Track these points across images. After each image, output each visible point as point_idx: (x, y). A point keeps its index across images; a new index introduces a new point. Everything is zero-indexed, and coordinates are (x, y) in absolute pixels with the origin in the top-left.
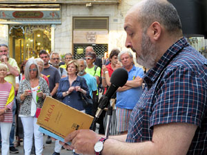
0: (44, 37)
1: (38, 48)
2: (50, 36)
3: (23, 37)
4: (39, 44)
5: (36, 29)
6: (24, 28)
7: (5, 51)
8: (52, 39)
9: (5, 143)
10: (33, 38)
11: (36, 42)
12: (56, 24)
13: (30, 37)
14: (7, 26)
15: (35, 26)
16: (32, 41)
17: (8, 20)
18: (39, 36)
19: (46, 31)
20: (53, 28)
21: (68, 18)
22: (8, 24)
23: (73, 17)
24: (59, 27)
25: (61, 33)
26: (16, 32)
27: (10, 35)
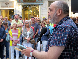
0: (36, 10)
1: (34, 15)
2: (39, 9)
3: (28, 10)
4: (34, 13)
5: (33, 7)
6: (28, 6)
7: (17, 17)
8: (39, 11)
9: (17, 54)
10: (32, 10)
11: (33, 12)
12: (41, 5)
13: (31, 10)
14: (21, 6)
15: (32, 5)
16: (31, 11)
17: (22, 3)
18: (34, 9)
19: (37, 7)
20: (40, 6)
21: (46, 2)
22: (22, 5)
23: (48, 1)
24: (42, 5)
25: (43, 8)
26: (25, 8)
27: (22, 9)
